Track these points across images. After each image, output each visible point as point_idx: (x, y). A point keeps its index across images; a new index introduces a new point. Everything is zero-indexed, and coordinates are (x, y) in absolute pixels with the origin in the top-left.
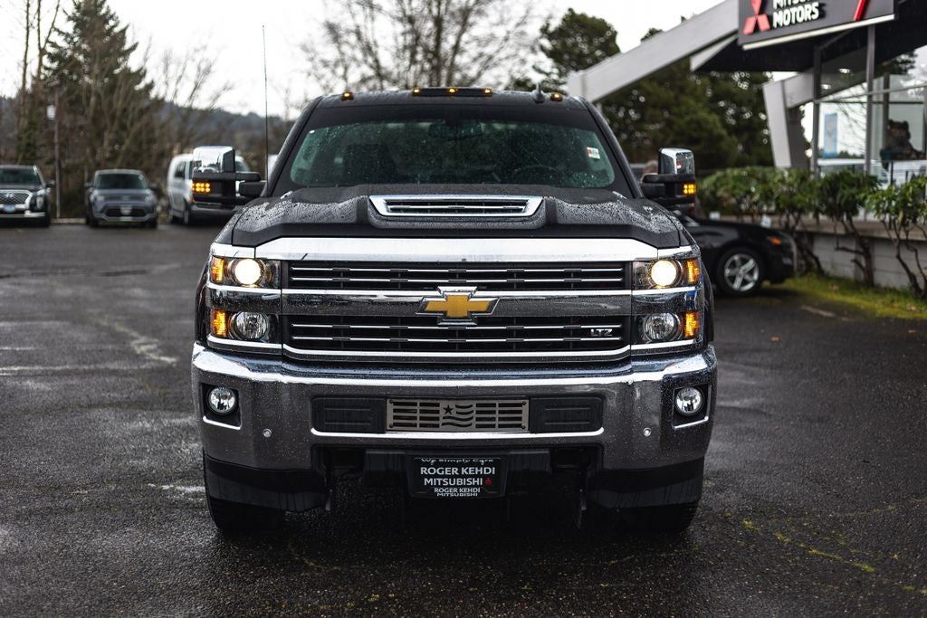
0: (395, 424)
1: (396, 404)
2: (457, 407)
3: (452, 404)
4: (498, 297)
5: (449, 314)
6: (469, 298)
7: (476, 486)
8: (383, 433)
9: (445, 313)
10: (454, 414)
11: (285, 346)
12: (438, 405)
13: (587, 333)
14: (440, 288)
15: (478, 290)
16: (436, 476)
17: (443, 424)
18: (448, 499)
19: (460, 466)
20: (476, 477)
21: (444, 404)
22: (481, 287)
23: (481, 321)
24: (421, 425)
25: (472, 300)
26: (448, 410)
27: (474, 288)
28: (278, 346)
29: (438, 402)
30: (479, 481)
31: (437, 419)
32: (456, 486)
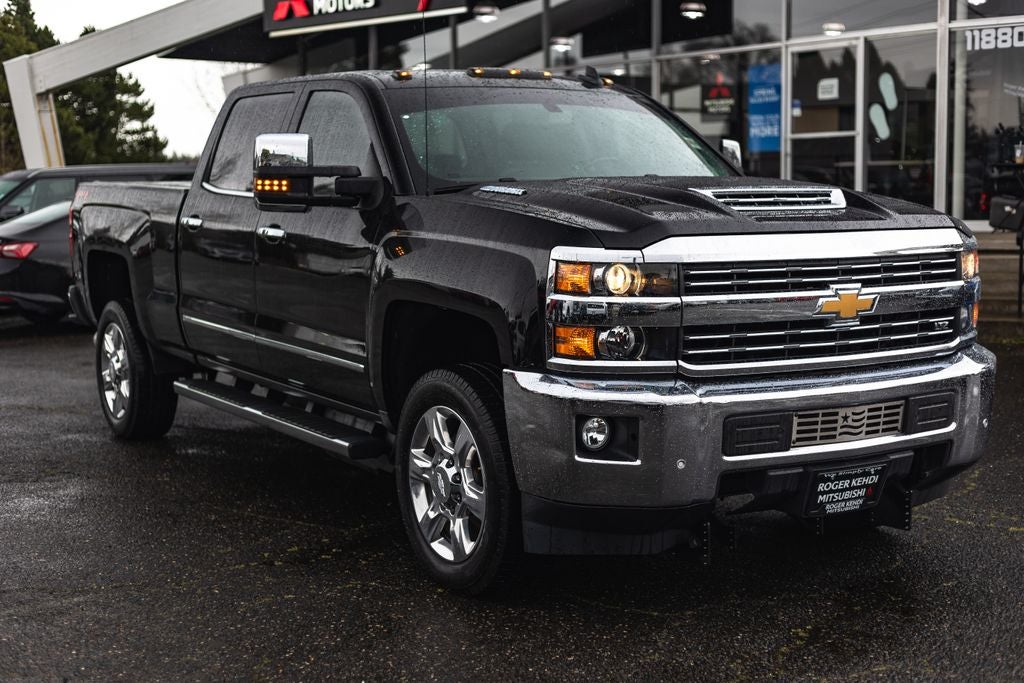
0: (798, 440)
1: (800, 417)
2: (854, 414)
3: (849, 411)
4: (878, 293)
5: (842, 315)
6: (858, 295)
7: (859, 497)
8: (787, 450)
9: (838, 313)
10: (850, 422)
11: (681, 363)
12: (837, 414)
13: (931, 327)
14: (831, 286)
15: (863, 286)
16: (831, 491)
17: (840, 434)
18: (837, 515)
19: (850, 477)
20: (860, 488)
21: (842, 412)
22: (866, 283)
23: (865, 320)
24: (822, 438)
25: (860, 298)
26: (845, 418)
27: (859, 285)
28: (673, 363)
29: (837, 410)
30: (862, 492)
31: (835, 429)
32: (843, 500)
